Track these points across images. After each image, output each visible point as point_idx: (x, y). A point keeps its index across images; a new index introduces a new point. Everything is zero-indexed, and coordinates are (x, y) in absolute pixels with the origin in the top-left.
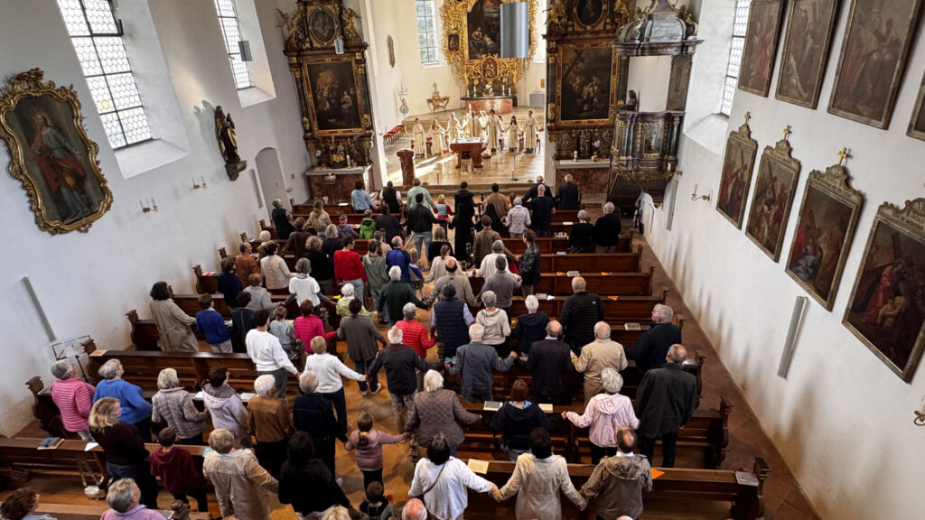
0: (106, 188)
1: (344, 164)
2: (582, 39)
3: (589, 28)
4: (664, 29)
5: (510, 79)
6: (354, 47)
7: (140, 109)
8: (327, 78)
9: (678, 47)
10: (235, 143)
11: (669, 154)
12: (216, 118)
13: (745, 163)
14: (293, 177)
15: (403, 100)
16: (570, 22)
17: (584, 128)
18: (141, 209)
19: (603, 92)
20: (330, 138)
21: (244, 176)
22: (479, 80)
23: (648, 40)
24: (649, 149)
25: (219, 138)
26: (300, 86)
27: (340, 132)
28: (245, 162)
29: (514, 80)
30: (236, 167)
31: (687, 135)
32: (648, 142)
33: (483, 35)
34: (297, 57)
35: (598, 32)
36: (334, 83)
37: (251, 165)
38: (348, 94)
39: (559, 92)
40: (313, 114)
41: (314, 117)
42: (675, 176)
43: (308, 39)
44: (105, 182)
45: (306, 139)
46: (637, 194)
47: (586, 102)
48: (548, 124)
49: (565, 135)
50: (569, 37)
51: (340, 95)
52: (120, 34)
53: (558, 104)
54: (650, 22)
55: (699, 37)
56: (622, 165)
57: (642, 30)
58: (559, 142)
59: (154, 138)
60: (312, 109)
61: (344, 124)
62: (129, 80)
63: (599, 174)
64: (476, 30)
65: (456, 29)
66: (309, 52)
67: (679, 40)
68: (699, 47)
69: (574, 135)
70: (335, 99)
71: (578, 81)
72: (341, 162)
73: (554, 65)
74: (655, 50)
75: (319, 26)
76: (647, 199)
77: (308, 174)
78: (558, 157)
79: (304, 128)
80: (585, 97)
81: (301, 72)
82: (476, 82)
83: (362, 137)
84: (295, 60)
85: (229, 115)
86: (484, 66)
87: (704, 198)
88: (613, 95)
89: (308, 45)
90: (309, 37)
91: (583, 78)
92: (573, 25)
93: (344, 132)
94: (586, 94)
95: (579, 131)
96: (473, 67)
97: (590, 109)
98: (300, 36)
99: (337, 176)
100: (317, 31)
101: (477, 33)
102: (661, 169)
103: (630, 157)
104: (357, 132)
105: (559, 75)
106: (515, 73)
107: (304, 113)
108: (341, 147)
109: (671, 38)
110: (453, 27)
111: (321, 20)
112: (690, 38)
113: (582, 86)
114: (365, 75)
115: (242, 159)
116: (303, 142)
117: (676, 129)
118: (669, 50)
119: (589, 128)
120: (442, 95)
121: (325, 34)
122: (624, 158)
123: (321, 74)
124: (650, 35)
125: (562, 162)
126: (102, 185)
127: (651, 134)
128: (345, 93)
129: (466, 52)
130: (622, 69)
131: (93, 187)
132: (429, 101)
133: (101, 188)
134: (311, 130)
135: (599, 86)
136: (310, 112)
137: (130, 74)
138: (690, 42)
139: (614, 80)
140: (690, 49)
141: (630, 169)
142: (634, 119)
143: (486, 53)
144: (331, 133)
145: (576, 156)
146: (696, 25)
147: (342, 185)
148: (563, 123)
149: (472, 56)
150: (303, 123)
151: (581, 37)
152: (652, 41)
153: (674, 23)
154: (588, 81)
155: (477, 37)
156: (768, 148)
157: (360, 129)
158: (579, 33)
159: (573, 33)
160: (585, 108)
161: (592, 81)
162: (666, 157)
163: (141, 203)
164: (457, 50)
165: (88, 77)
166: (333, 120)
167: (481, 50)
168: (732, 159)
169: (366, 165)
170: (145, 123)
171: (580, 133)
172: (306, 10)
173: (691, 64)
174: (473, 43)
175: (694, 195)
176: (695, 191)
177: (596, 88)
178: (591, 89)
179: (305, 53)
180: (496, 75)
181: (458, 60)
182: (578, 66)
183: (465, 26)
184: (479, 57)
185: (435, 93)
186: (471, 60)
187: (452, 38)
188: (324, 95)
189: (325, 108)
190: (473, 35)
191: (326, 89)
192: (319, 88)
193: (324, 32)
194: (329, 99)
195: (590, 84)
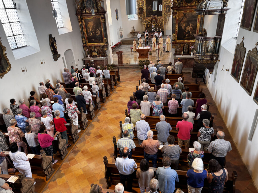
0: (9, 63)
1: (96, 56)
2: (186, 9)
3: (189, 4)
4: (214, 4)
5: (161, 24)
6: (101, 12)
7: (23, 35)
8: (91, 24)
9: (220, 11)
10: (57, 48)
11: (215, 53)
12: (50, 38)
13: (241, 57)
14: (78, 60)
15: (121, 33)
16: (182, 2)
17: (186, 43)
18: (22, 71)
19: (194, 29)
20: (92, 46)
21: (60, 59)
22: (150, 25)
23: (208, 8)
24: (207, 51)
25: (50, 46)
26: (81, 27)
27: (96, 44)
28: (60, 54)
29: (163, 25)
30: (56, 56)
31: (222, 45)
32: (207, 48)
33: (152, 8)
35: (192, 6)
36: (93, 26)
37: (62, 55)
38: (99, 30)
39: (177, 29)
40: (86, 37)
41: (86, 38)
42: (217, 62)
43: (84, 10)
44: (8, 60)
45: (83, 46)
46: (204, 69)
47: (187, 33)
48: (173, 42)
49: (178, 46)
50: (181, 8)
51: (96, 31)
52: (15, 8)
53: (176, 34)
54: (209, 1)
55: (228, 8)
56: (197, 57)
57: (206, 5)
58: (176, 48)
59: (27, 45)
60: (86, 36)
61: (97, 41)
62: (18, 25)
63: (191, 61)
65: (142, 6)
66: (85, 15)
67: (220, 8)
68: (228, 11)
69: (182, 46)
70: (94, 32)
71: (184, 25)
72: (96, 55)
73: (175, 19)
74: (210, 12)
75: (88, 5)
76: (207, 71)
77: (84, 59)
78: (176, 54)
79: (83, 43)
80: (187, 31)
81: (82, 22)
82: (149, 26)
83: (103, 46)
84: (80, 17)
85: (54, 37)
86: (152, 19)
87: (227, 70)
88: (198, 30)
89: (84, 12)
90: (85, 9)
91: (186, 24)
92: (183, 4)
93: (97, 44)
94: (187, 30)
95: (184, 44)
96: (148, 20)
97: (188, 36)
98: (82, 9)
99: (94, 60)
100: (88, 7)
101: (149, 7)
102: (212, 59)
103: (200, 54)
104: (102, 44)
105: (177, 23)
106: (164, 22)
107: (83, 37)
108: (96, 50)
109: (217, 7)
110: (140, 5)
112: (225, 8)
113: (186, 27)
114: (105, 23)
115: (59, 53)
116: (82, 47)
117: (218, 43)
118: (216, 12)
119: (188, 43)
120: (136, 31)
122: (198, 54)
123: (89, 23)
124: (209, 7)
125: (177, 56)
126: (7, 62)
127: (208, 45)
128: (98, 30)
129: (145, 15)
130: (202, 20)
131: (4, 63)
132: (131, 33)
133: (7, 63)
134: (85, 43)
135: (192, 27)
136: (85, 36)
137: (19, 22)
138: (225, 9)
139: (198, 24)
140: (225, 12)
141: (200, 58)
142: (202, 40)
143: (153, 15)
144: (92, 44)
145: (182, 54)
146: (227, 2)
147: (96, 63)
148: (178, 41)
149: (148, 16)
150: (83, 41)
151: (186, 8)
152: (209, 9)
153: (219, 2)
154: (188, 25)
155: (149, 8)
156: (250, 51)
157: (103, 43)
158: (185, 7)
159: (182, 7)
160: (187, 36)
161: (190, 25)
162: (214, 54)
163: (22, 69)
164: (142, 13)
165: (3, 23)
166: (93, 40)
168: (237, 55)
169: (105, 57)
170: (24, 40)
171: (184, 45)
173: (225, 18)
174: (148, 11)
175: (223, 69)
176: (223, 68)
177: (191, 28)
178: (189, 28)
179: (84, 15)
180: (156, 23)
181: (142, 17)
182: (185, 19)
183: (145, 5)
184: (150, 16)
185: (133, 30)
186: (147, 18)
187: (140, 9)
188: (90, 30)
189: (90, 35)
190: (148, 8)
191: (91, 28)
192: (88, 28)
193: (90, 7)
194: (92, 32)
195: (189, 26)
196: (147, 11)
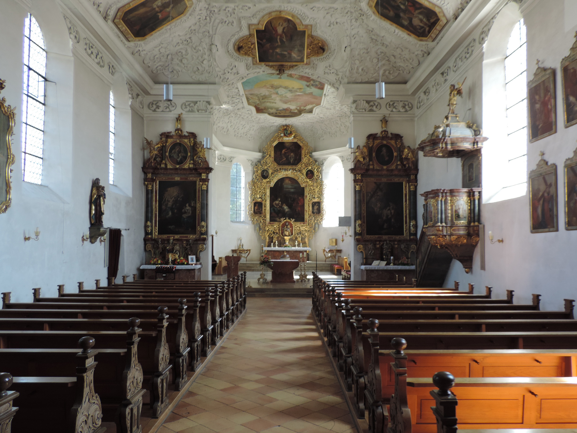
0: (10, 193)
2: (380, 175)
4: (460, 132)
5: (303, 238)
7: (41, 160)
9: (471, 142)
11: (474, 221)
12: (92, 187)
16: (371, 163)
17: (385, 241)
18: (24, 238)
20: (168, 240)
22: (278, 237)
23: (449, 136)
26: (149, 196)
27: (177, 237)
28: (107, 229)
29: (306, 239)
33: (282, 204)
34: (152, 173)
38: (190, 206)
39: (364, 212)
40: (156, 220)
41: (156, 223)
43: (164, 162)
44: (10, 188)
45: (145, 240)
49: (371, 246)
50: (370, 173)
53: (364, 222)
54: (448, 128)
56: (439, 230)
57: (444, 132)
58: (365, 251)
60: (156, 216)
62: (40, 136)
64: (276, 199)
66: (163, 171)
67: (470, 138)
68: (486, 142)
69: (378, 246)
71: (379, 205)
73: (360, 191)
75: (174, 153)
77: (141, 267)
78: (366, 264)
79: (146, 231)
81: (153, 186)
82: (275, 240)
84: (149, 175)
85: (104, 187)
88: (406, 216)
89: (163, 166)
91: (383, 203)
92: (373, 165)
93: (181, 237)
95: (381, 243)
96: (273, 228)
100: (173, 156)
102: (469, 235)
103: (444, 224)
105: (364, 200)
106: (307, 234)
107: (148, 218)
109: (465, 135)
110: (258, 196)
111: (177, 149)
112: (478, 137)
114: (207, 191)
116: (142, 243)
117: (477, 202)
119: (389, 241)
121: (179, 160)
122: (440, 224)
124: (450, 134)
128: (187, 205)
129: (268, 216)
132: (234, 251)
133: (7, 191)
136: (154, 218)
138: (479, 139)
139: (406, 205)
140: (480, 145)
141: (445, 233)
142: (444, 194)
144: (168, 237)
146: (480, 130)
149: (273, 219)
150: (146, 227)
151: (380, 173)
152: (452, 137)
153: (465, 129)
155: (277, 205)
156: (567, 160)
157: (196, 235)
158: (378, 170)
159: (373, 170)
162: (472, 224)
164: (261, 213)
166: (172, 227)
167: (280, 215)
170: (40, 172)
172: (166, 142)
174: (274, 210)
178: (389, 212)
179: (160, 171)
180: (292, 234)
181: (261, 222)
182: (378, 194)
183: (268, 197)
184: (278, 220)
185: (240, 245)
186: (271, 222)
187: (257, 205)
188: (168, 206)
189: (167, 217)
190: (274, 203)
191: (171, 201)
192: (165, 200)
193: (178, 158)
194: (172, 209)
195: (388, 208)
196: (272, 209)
